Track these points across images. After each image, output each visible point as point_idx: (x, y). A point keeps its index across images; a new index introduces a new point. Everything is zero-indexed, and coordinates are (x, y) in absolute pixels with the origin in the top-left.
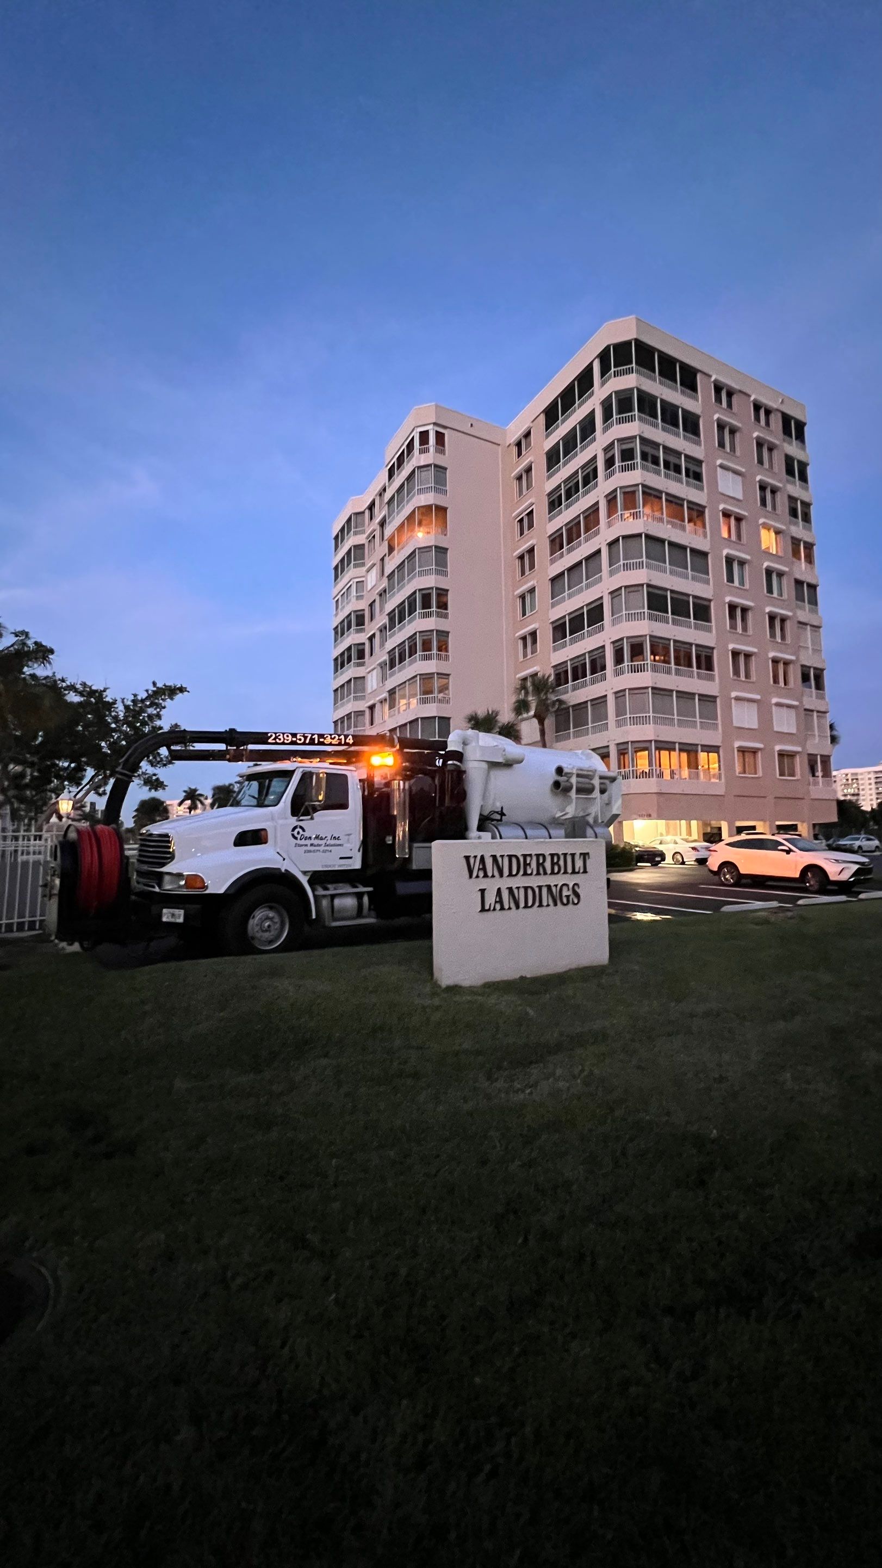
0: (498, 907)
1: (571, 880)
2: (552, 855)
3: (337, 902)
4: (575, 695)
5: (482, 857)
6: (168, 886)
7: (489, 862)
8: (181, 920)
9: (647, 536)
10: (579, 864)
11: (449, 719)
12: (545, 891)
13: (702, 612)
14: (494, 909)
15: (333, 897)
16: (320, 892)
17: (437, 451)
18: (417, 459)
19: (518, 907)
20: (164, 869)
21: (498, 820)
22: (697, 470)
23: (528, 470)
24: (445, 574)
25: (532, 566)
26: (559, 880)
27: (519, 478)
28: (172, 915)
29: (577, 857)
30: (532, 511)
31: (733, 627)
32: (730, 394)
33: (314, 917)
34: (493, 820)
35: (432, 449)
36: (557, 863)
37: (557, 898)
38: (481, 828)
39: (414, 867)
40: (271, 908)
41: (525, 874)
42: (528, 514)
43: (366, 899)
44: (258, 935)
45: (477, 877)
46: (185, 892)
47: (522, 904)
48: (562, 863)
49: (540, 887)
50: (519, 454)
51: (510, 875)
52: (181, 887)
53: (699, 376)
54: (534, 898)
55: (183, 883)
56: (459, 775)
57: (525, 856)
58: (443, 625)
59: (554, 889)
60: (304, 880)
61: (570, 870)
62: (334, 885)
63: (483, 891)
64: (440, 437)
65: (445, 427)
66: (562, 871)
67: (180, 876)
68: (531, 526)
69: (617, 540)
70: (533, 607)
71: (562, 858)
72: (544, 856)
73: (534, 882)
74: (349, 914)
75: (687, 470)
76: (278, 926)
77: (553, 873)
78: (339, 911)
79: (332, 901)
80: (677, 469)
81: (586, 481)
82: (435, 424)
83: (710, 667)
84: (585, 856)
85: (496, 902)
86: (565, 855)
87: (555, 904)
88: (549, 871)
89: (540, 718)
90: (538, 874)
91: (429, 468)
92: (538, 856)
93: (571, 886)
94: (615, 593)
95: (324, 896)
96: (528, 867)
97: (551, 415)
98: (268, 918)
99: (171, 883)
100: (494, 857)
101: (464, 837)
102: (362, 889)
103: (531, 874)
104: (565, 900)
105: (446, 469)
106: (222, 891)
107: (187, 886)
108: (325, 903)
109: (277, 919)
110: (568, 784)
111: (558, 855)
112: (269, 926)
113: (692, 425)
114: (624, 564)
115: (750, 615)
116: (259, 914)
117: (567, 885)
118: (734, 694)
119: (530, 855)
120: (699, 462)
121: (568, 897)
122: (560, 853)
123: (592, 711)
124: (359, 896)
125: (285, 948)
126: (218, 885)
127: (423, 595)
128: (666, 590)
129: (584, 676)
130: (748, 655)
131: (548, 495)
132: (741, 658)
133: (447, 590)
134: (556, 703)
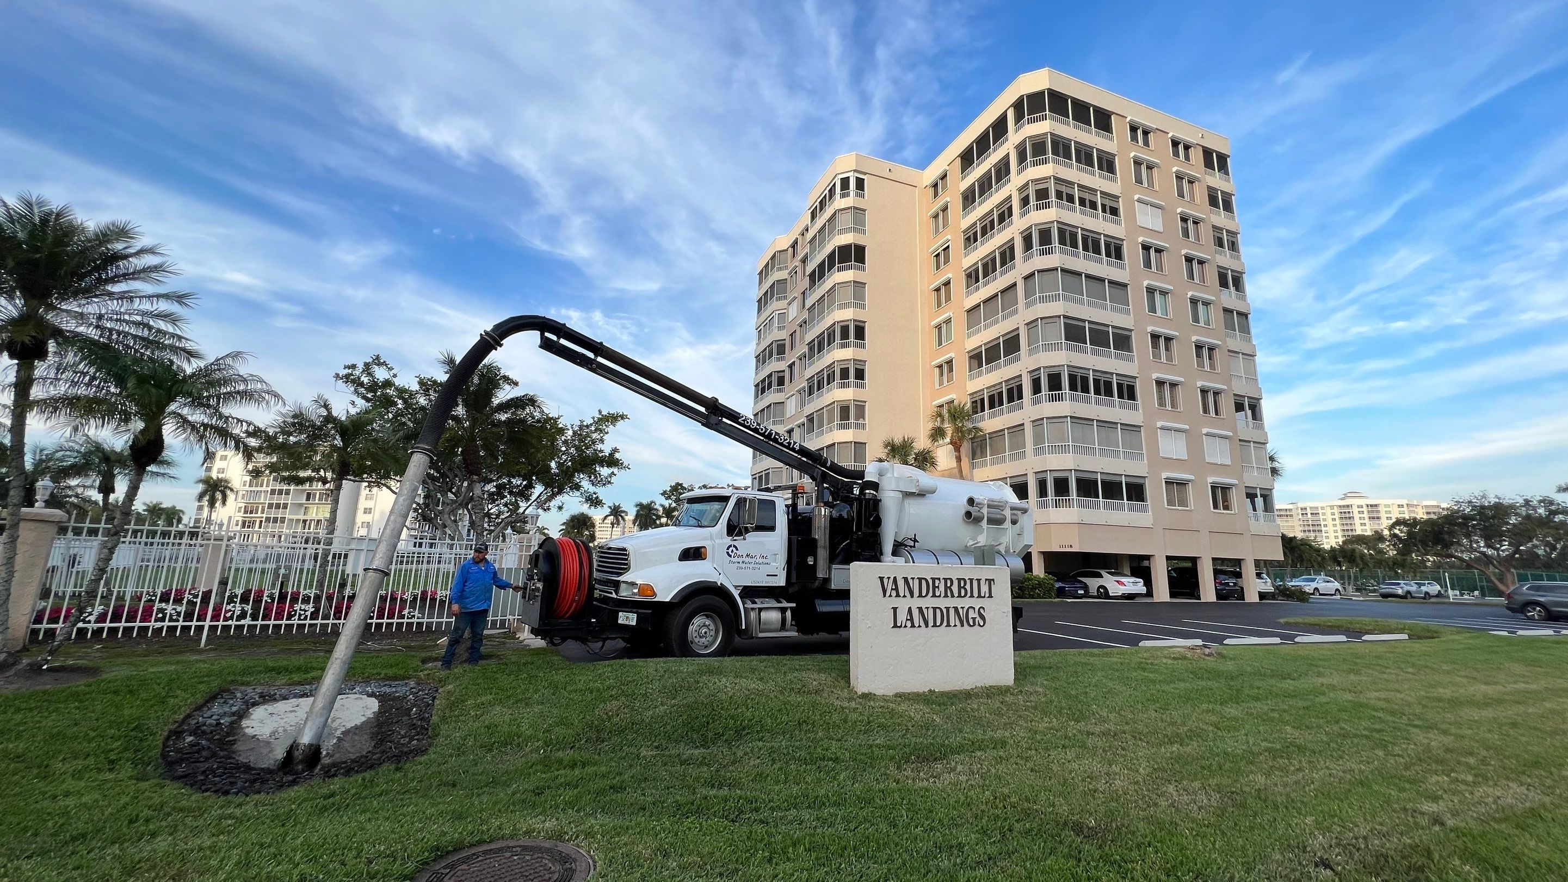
0: (909, 624)
1: (977, 603)
2: (959, 580)
3: (763, 614)
4: (990, 423)
5: (895, 578)
6: (625, 593)
7: (901, 583)
8: (634, 623)
9: (1063, 270)
10: (984, 588)
12: (952, 612)
13: (1123, 342)
14: (906, 626)
15: (760, 610)
16: (749, 605)
17: (857, 195)
18: (838, 202)
19: (927, 626)
20: (621, 578)
21: (911, 547)
22: (1116, 206)
23: (945, 209)
24: (862, 307)
25: (948, 298)
26: (966, 603)
27: (936, 216)
28: (628, 619)
29: (982, 582)
30: (948, 247)
31: (1157, 355)
32: (1146, 133)
33: (744, 627)
34: (906, 546)
35: (852, 193)
36: (964, 587)
37: (964, 620)
38: (895, 553)
39: (833, 587)
40: (707, 616)
41: (934, 596)
42: (944, 250)
43: (789, 614)
44: (696, 640)
45: (890, 596)
46: (638, 598)
47: (931, 623)
48: (968, 587)
49: (948, 609)
50: (936, 195)
51: (920, 596)
52: (634, 594)
53: (1112, 117)
54: (942, 618)
55: (636, 591)
56: (875, 504)
57: (934, 579)
58: (860, 354)
59: (961, 611)
60: (736, 593)
61: (976, 594)
62: (761, 600)
63: (895, 609)
64: (860, 184)
65: (865, 172)
66: (969, 595)
67: (633, 584)
68: (947, 260)
69: (1032, 274)
70: (949, 336)
71: (968, 582)
72: (951, 580)
73: (942, 603)
74: (773, 627)
75: (1104, 206)
76: (713, 633)
77: (960, 596)
78: (765, 624)
79: (759, 614)
80: (1093, 205)
81: (1002, 218)
82: (856, 170)
83: (1132, 397)
84: (990, 582)
85: (907, 620)
86: (971, 580)
87: (962, 626)
88: (956, 594)
89: (956, 446)
90: (946, 596)
91: (850, 210)
92: (946, 580)
93: (977, 610)
94: (1031, 324)
95: (753, 609)
96: (937, 589)
97: (967, 159)
98: (705, 625)
99: (627, 590)
100: (906, 579)
101: (879, 561)
102: (785, 604)
103: (940, 596)
104: (971, 623)
105: (865, 210)
106: (668, 600)
107: (639, 593)
108: (753, 615)
109: (712, 627)
110: (979, 514)
111: (964, 579)
112: (706, 633)
113: (1107, 163)
114: (1040, 297)
116: (698, 621)
117: (974, 608)
119: (939, 579)
120: (1115, 198)
121: (974, 619)
122: (967, 578)
123: (1010, 437)
124: (783, 610)
125: (719, 653)
126: (665, 595)
127: (842, 327)
128: (1084, 321)
129: (1001, 404)
130: (1173, 385)
131: (964, 232)
132: (1167, 388)
133: (865, 322)
134: (970, 431)
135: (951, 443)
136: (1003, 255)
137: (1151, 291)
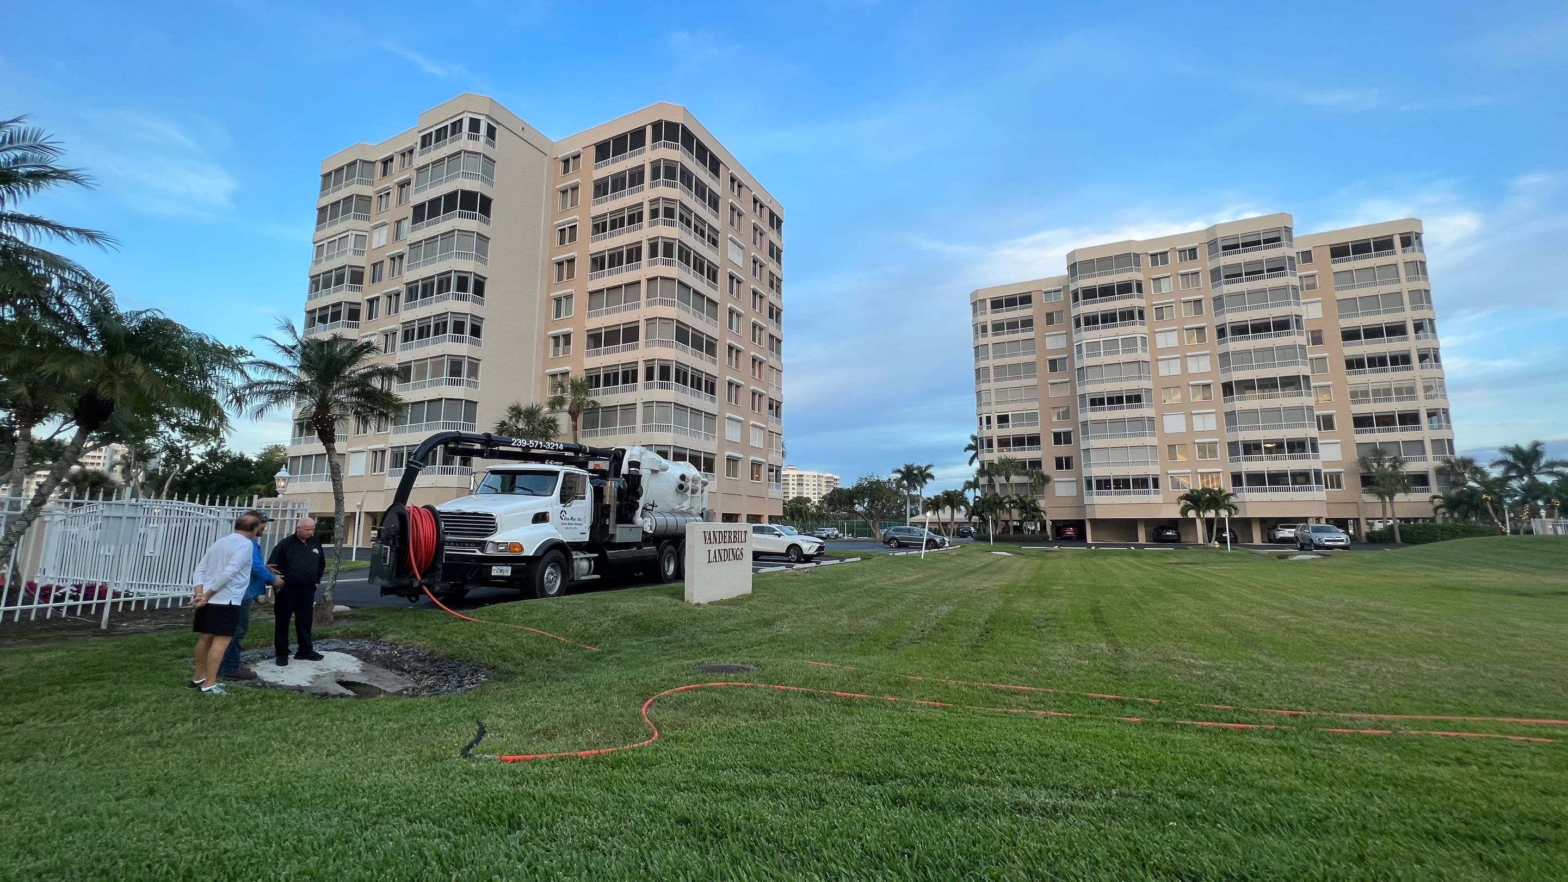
4: (605, 397)
9: (680, 283)
11: (476, 403)
13: (711, 348)
17: (487, 143)
18: (463, 142)
22: (715, 237)
24: (485, 262)
25: (571, 276)
30: (576, 226)
31: (730, 363)
32: (740, 186)
35: (482, 139)
42: (571, 227)
53: (721, 165)
58: (477, 310)
64: (491, 132)
65: (498, 123)
68: (572, 239)
69: (654, 279)
70: (568, 312)
75: (709, 236)
80: (703, 234)
81: (632, 220)
82: (487, 116)
83: (713, 392)
89: (574, 414)
91: (478, 156)
94: (649, 321)
97: (603, 151)
105: (495, 163)
113: (714, 203)
114: (659, 299)
115: (741, 355)
118: (727, 415)
120: (717, 232)
123: (622, 414)
127: (459, 277)
128: (689, 327)
129: (616, 383)
130: (738, 386)
131: (593, 218)
132: (734, 388)
133: (485, 278)
134: (588, 403)
135: (570, 412)
136: (630, 252)
137: (731, 312)
